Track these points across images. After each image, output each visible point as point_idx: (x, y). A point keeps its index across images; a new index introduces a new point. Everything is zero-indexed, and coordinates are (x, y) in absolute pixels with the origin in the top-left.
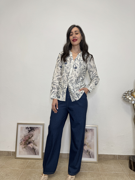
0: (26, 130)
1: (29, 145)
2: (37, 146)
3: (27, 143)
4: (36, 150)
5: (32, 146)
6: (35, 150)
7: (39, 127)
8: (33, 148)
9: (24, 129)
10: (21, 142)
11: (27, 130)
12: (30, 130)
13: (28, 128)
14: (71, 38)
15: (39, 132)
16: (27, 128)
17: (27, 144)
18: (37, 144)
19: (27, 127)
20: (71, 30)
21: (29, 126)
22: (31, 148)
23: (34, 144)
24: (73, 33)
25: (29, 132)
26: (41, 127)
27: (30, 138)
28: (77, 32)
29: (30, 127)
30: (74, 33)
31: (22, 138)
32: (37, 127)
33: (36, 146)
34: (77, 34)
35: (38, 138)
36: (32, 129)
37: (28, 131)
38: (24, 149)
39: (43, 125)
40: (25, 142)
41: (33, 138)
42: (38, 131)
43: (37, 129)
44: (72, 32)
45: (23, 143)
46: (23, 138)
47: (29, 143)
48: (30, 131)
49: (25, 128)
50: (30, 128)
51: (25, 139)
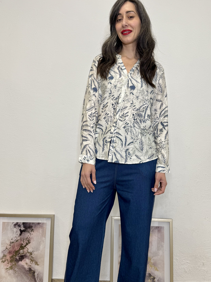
0: (15, 230)
1: (20, 262)
2: (38, 265)
3: (18, 258)
4: (36, 274)
5: (26, 264)
6: (34, 272)
7: (43, 223)
8: (30, 269)
9: (9, 227)
10: (4, 256)
11: (17, 231)
12: (23, 229)
13: (19, 226)
14: (119, 26)
15: (44, 234)
16: (17, 225)
17: (17, 261)
18: (39, 261)
19: (17, 223)
20: (119, 9)
21: (21, 221)
22: (25, 269)
23: (32, 261)
24: (123, 17)
25: (20, 235)
26: (48, 223)
27: (22, 247)
28: (132, 14)
29: (24, 223)
30: (125, 17)
31: (5, 248)
32: (39, 223)
33: (37, 263)
34: (131, 17)
35: (41, 247)
36: (27, 228)
37: (19, 232)
38: (11, 271)
39: (52, 218)
40: (12, 257)
41: (30, 248)
42: (41, 230)
43: (39, 226)
44: (120, 14)
45: (8, 257)
46: (9, 247)
47: (22, 258)
48: (24, 231)
49: (13, 225)
50: (22, 226)
51: (11, 249)
